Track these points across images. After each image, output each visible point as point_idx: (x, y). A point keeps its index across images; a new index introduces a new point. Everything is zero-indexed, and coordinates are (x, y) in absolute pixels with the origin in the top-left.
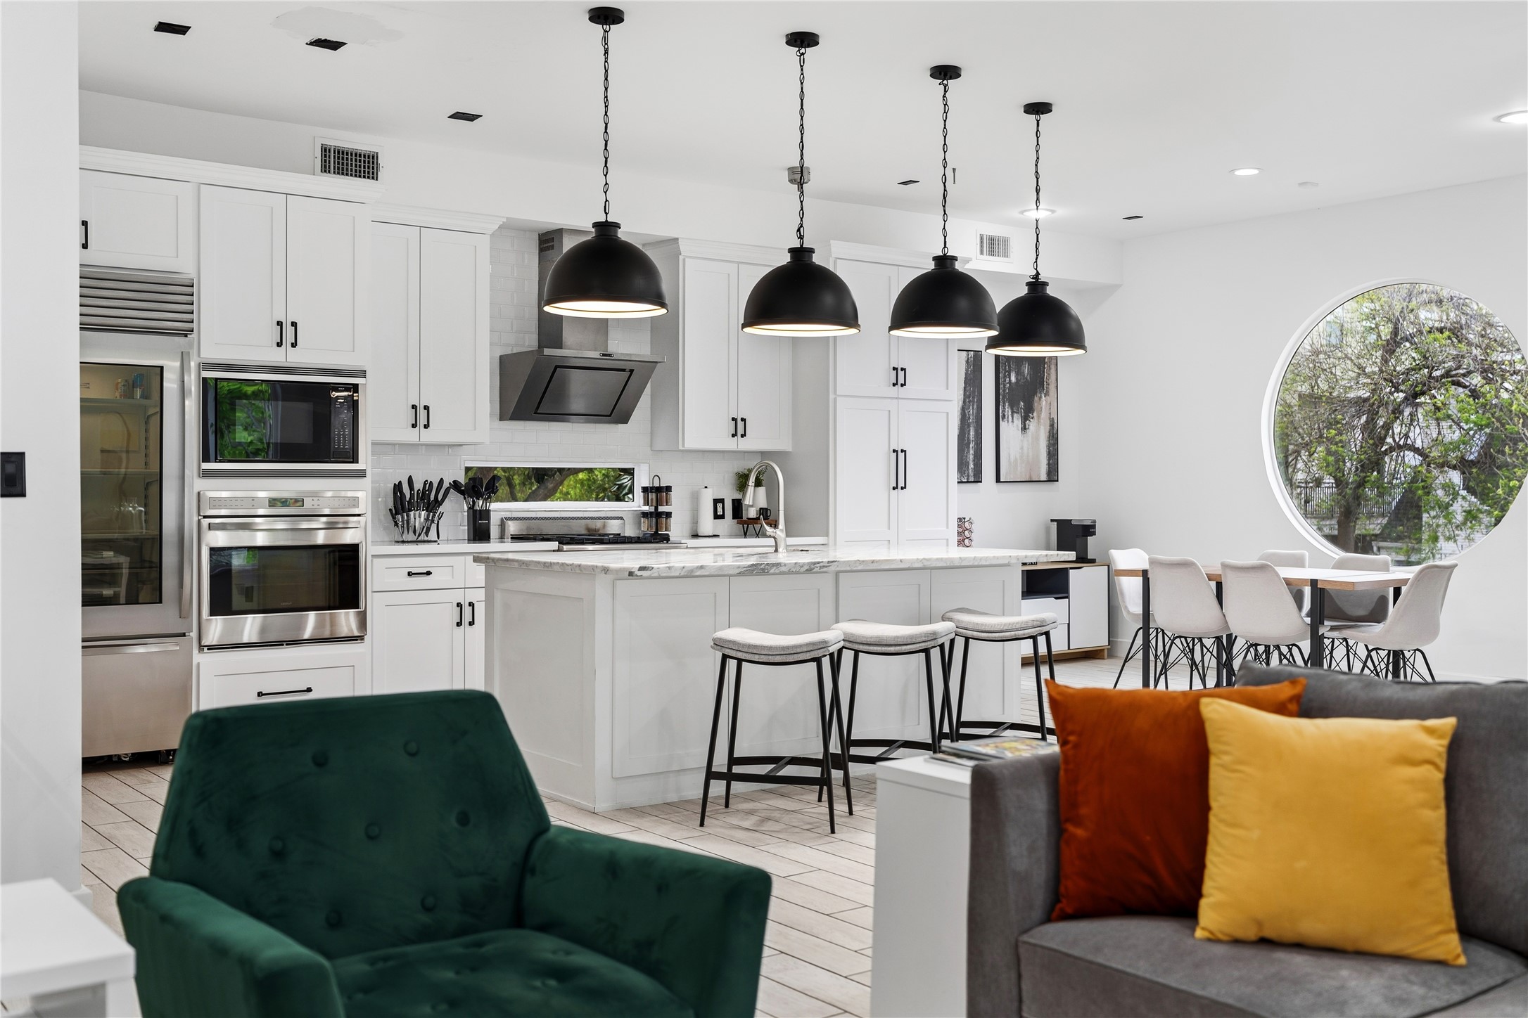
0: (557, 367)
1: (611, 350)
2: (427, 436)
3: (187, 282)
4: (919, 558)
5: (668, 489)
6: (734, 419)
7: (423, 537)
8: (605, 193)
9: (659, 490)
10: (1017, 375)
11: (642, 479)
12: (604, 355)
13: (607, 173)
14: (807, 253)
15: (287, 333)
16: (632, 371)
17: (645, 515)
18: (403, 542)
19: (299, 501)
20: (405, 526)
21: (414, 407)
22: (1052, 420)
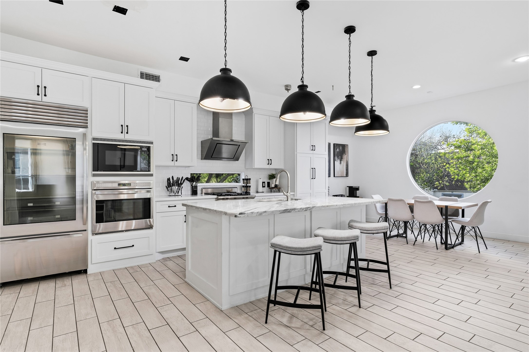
0: (217, 144)
1: (233, 139)
2: (177, 164)
3: (85, 109)
4: (342, 204)
5: (250, 179)
6: (268, 160)
7: (177, 194)
8: (225, 57)
9: (247, 180)
10: (339, 149)
11: (243, 177)
12: (231, 140)
13: (226, 50)
14: (305, 87)
15: (124, 129)
16: (239, 145)
17: (243, 186)
18: (170, 196)
19: (129, 184)
20: (171, 191)
21: (172, 155)
22: (347, 161)
